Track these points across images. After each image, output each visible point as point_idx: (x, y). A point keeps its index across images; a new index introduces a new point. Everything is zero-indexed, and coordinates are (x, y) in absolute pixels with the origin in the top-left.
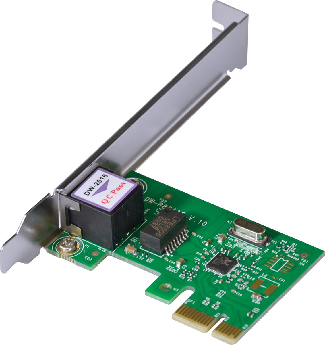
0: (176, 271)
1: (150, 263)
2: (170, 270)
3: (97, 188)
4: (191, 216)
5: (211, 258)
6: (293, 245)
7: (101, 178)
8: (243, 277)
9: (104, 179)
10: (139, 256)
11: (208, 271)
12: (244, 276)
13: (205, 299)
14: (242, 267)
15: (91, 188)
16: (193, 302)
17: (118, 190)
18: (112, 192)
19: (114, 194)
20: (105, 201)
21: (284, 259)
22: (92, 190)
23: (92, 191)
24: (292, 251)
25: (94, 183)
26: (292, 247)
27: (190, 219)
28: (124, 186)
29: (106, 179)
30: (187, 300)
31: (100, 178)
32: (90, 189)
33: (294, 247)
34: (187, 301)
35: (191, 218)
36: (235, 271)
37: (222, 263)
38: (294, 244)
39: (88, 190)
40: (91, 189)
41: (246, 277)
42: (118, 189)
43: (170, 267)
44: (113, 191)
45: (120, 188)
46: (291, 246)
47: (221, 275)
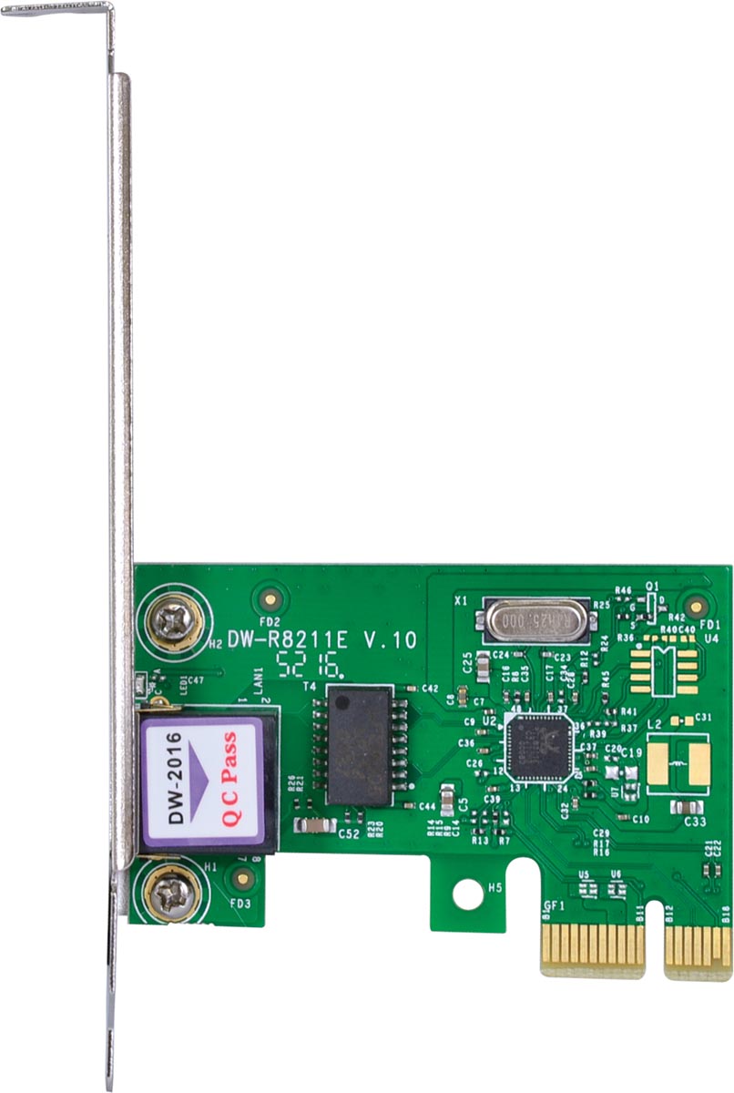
0: (454, 829)
1: (380, 838)
2: (438, 834)
3: (184, 787)
4: (365, 633)
5: (501, 742)
6: (650, 589)
7: (170, 750)
8: (611, 758)
9: (179, 749)
10: (343, 830)
11: (522, 786)
12: (613, 755)
13: (580, 881)
14: (587, 729)
15: (172, 796)
16: (558, 905)
17: (234, 765)
18: (224, 780)
19: (233, 783)
20: (231, 819)
21: (664, 649)
22: (178, 800)
23: (179, 804)
24: (661, 609)
25: (170, 778)
26: (652, 597)
27: (370, 645)
28: (236, 744)
29: (182, 744)
30: (543, 908)
31: (168, 753)
32: (171, 800)
33: (655, 594)
34: (544, 911)
35: (370, 639)
36: (582, 750)
37: (542, 751)
38: (649, 585)
39: (170, 808)
40: (175, 799)
41: (617, 754)
42: (231, 760)
43: (435, 825)
44: (226, 776)
45: (231, 754)
46: (648, 594)
47: (562, 785)
